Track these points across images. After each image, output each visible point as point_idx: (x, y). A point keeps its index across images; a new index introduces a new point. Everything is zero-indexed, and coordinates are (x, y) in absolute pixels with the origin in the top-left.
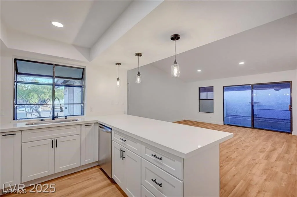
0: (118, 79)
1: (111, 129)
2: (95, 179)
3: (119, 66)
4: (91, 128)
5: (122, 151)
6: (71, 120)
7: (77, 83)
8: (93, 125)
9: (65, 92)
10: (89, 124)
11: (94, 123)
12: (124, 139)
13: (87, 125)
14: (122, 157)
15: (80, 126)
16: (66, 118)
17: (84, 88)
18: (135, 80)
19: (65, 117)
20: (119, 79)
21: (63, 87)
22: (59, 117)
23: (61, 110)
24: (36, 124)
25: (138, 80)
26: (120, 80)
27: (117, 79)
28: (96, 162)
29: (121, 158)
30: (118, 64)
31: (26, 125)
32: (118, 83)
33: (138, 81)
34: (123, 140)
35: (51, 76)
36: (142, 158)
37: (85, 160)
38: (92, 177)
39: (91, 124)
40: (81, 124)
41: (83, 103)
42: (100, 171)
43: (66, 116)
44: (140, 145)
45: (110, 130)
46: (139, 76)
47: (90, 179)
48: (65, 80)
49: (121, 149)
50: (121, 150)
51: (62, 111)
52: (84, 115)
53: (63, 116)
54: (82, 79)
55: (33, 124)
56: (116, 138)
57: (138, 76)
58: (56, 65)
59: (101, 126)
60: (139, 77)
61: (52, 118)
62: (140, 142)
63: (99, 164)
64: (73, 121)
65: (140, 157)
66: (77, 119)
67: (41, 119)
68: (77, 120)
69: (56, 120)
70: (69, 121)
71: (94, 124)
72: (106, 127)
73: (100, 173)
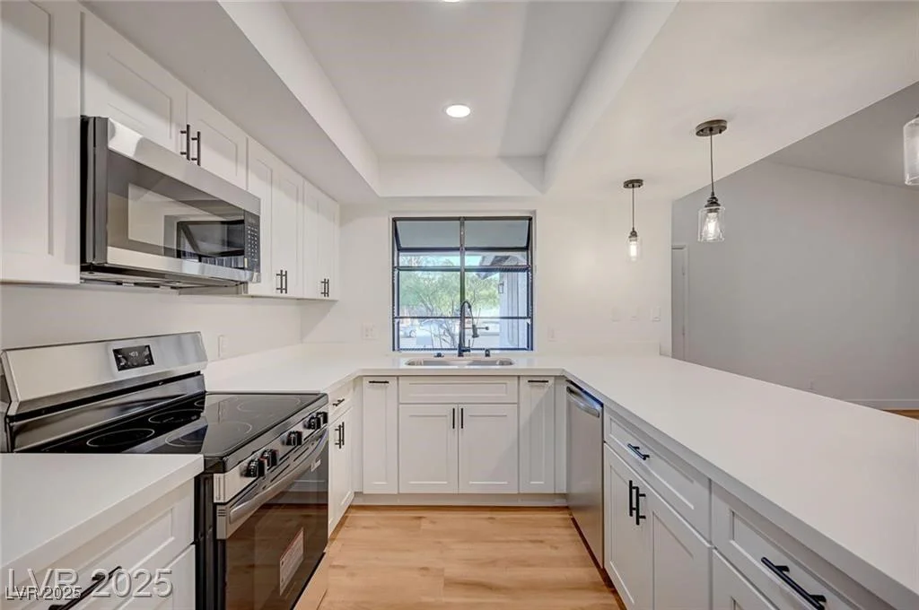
0: (634, 234)
1: (602, 405)
2: (556, 548)
3: (636, 189)
4: (546, 390)
5: (635, 493)
6: (498, 363)
7: (520, 258)
8: (551, 381)
9: (501, 287)
10: (542, 379)
11: (556, 376)
12: (644, 452)
13: (537, 380)
14: (634, 512)
15: (516, 382)
16: (487, 355)
17: (532, 273)
18: (697, 227)
19: (484, 352)
20: (638, 234)
21: (496, 276)
22: (472, 352)
23: (474, 331)
24: (426, 363)
25: (711, 228)
26: (639, 238)
27: (629, 235)
28: (560, 494)
29: (631, 515)
30: (633, 183)
31: (409, 364)
32: (633, 249)
33: (707, 232)
34: (639, 454)
35: (457, 249)
36: (714, 551)
37: (531, 480)
38: (550, 537)
39: (546, 379)
40: (519, 377)
41: (530, 316)
42: (571, 527)
43: (487, 350)
44: (707, 492)
45: (598, 407)
46: (716, 211)
47: (542, 542)
48: (496, 257)
49: (631, 482)
50: (631, 488)
51: (475, 336)
52: (532, 349)
53: (481, 349)
54: (527, 248)
55: (421, 364)
56: (617, 439)
57: (711, 211)
58: (466, 219)
59: (575, 389)
60: (713, 215)
61: (457, 352)
62: (707, 482)
63: (570, 504)
64: (502, 363)
65: (708, 545)
66: (513, 360)
67: (436, 352)
68: (511, 364)
69: (467, 357)
70: (493, 363)
71: (555, 380)
72: (586, 393)
73: (571, 535)
